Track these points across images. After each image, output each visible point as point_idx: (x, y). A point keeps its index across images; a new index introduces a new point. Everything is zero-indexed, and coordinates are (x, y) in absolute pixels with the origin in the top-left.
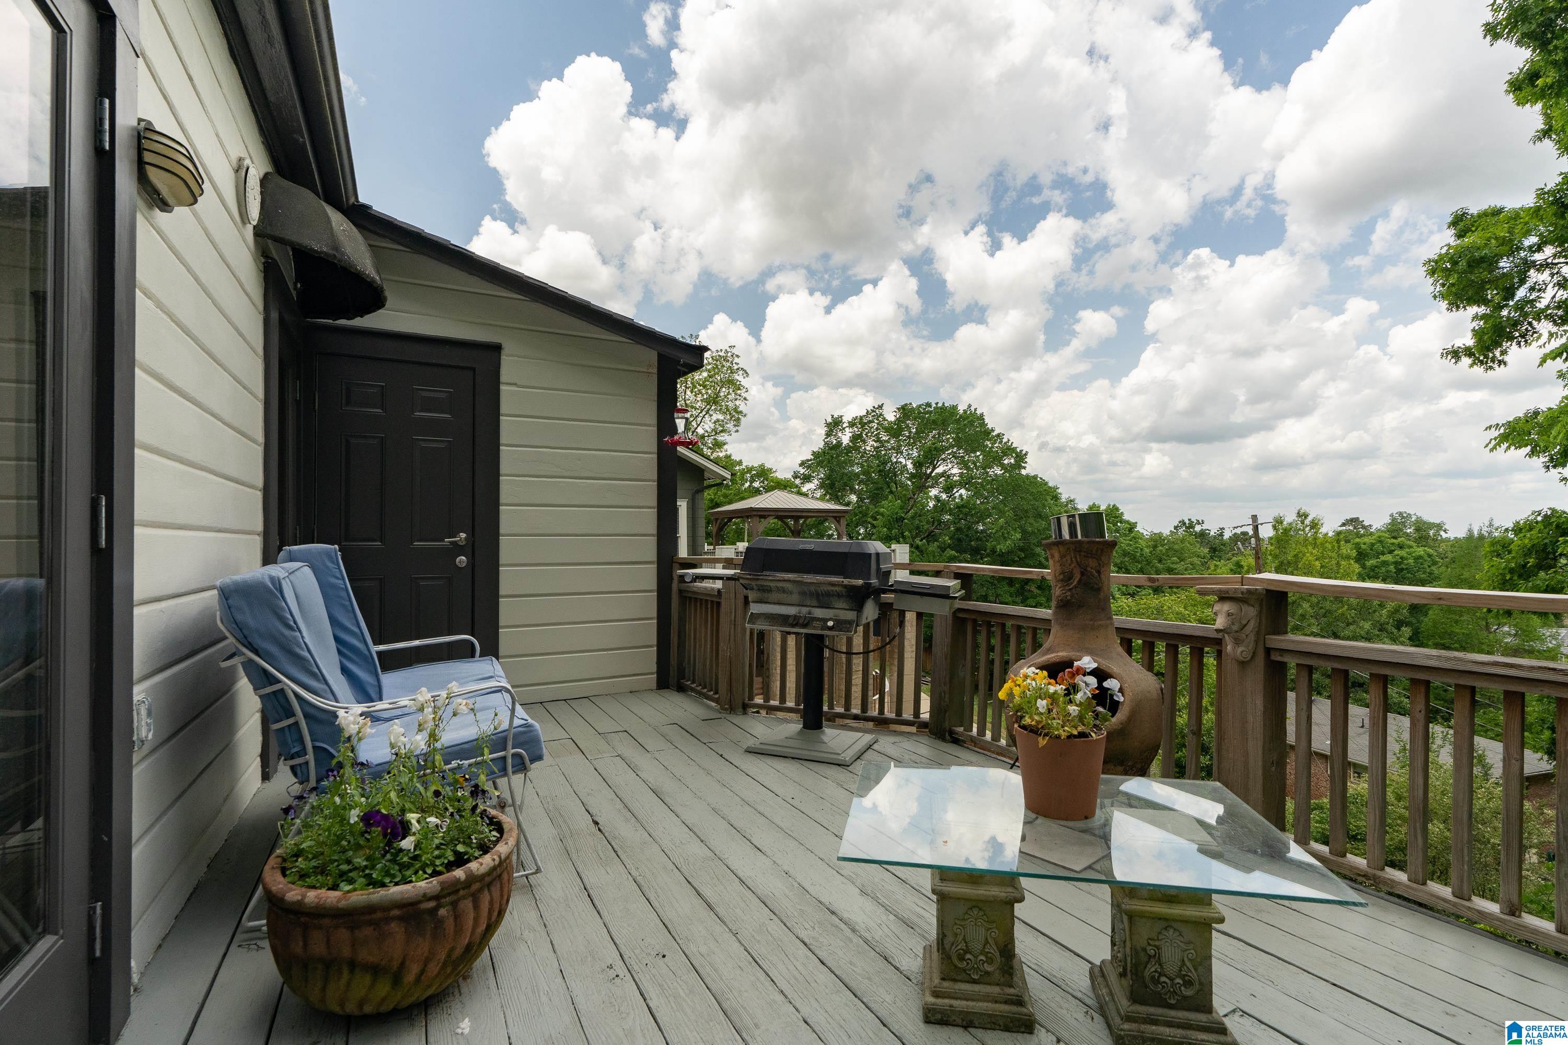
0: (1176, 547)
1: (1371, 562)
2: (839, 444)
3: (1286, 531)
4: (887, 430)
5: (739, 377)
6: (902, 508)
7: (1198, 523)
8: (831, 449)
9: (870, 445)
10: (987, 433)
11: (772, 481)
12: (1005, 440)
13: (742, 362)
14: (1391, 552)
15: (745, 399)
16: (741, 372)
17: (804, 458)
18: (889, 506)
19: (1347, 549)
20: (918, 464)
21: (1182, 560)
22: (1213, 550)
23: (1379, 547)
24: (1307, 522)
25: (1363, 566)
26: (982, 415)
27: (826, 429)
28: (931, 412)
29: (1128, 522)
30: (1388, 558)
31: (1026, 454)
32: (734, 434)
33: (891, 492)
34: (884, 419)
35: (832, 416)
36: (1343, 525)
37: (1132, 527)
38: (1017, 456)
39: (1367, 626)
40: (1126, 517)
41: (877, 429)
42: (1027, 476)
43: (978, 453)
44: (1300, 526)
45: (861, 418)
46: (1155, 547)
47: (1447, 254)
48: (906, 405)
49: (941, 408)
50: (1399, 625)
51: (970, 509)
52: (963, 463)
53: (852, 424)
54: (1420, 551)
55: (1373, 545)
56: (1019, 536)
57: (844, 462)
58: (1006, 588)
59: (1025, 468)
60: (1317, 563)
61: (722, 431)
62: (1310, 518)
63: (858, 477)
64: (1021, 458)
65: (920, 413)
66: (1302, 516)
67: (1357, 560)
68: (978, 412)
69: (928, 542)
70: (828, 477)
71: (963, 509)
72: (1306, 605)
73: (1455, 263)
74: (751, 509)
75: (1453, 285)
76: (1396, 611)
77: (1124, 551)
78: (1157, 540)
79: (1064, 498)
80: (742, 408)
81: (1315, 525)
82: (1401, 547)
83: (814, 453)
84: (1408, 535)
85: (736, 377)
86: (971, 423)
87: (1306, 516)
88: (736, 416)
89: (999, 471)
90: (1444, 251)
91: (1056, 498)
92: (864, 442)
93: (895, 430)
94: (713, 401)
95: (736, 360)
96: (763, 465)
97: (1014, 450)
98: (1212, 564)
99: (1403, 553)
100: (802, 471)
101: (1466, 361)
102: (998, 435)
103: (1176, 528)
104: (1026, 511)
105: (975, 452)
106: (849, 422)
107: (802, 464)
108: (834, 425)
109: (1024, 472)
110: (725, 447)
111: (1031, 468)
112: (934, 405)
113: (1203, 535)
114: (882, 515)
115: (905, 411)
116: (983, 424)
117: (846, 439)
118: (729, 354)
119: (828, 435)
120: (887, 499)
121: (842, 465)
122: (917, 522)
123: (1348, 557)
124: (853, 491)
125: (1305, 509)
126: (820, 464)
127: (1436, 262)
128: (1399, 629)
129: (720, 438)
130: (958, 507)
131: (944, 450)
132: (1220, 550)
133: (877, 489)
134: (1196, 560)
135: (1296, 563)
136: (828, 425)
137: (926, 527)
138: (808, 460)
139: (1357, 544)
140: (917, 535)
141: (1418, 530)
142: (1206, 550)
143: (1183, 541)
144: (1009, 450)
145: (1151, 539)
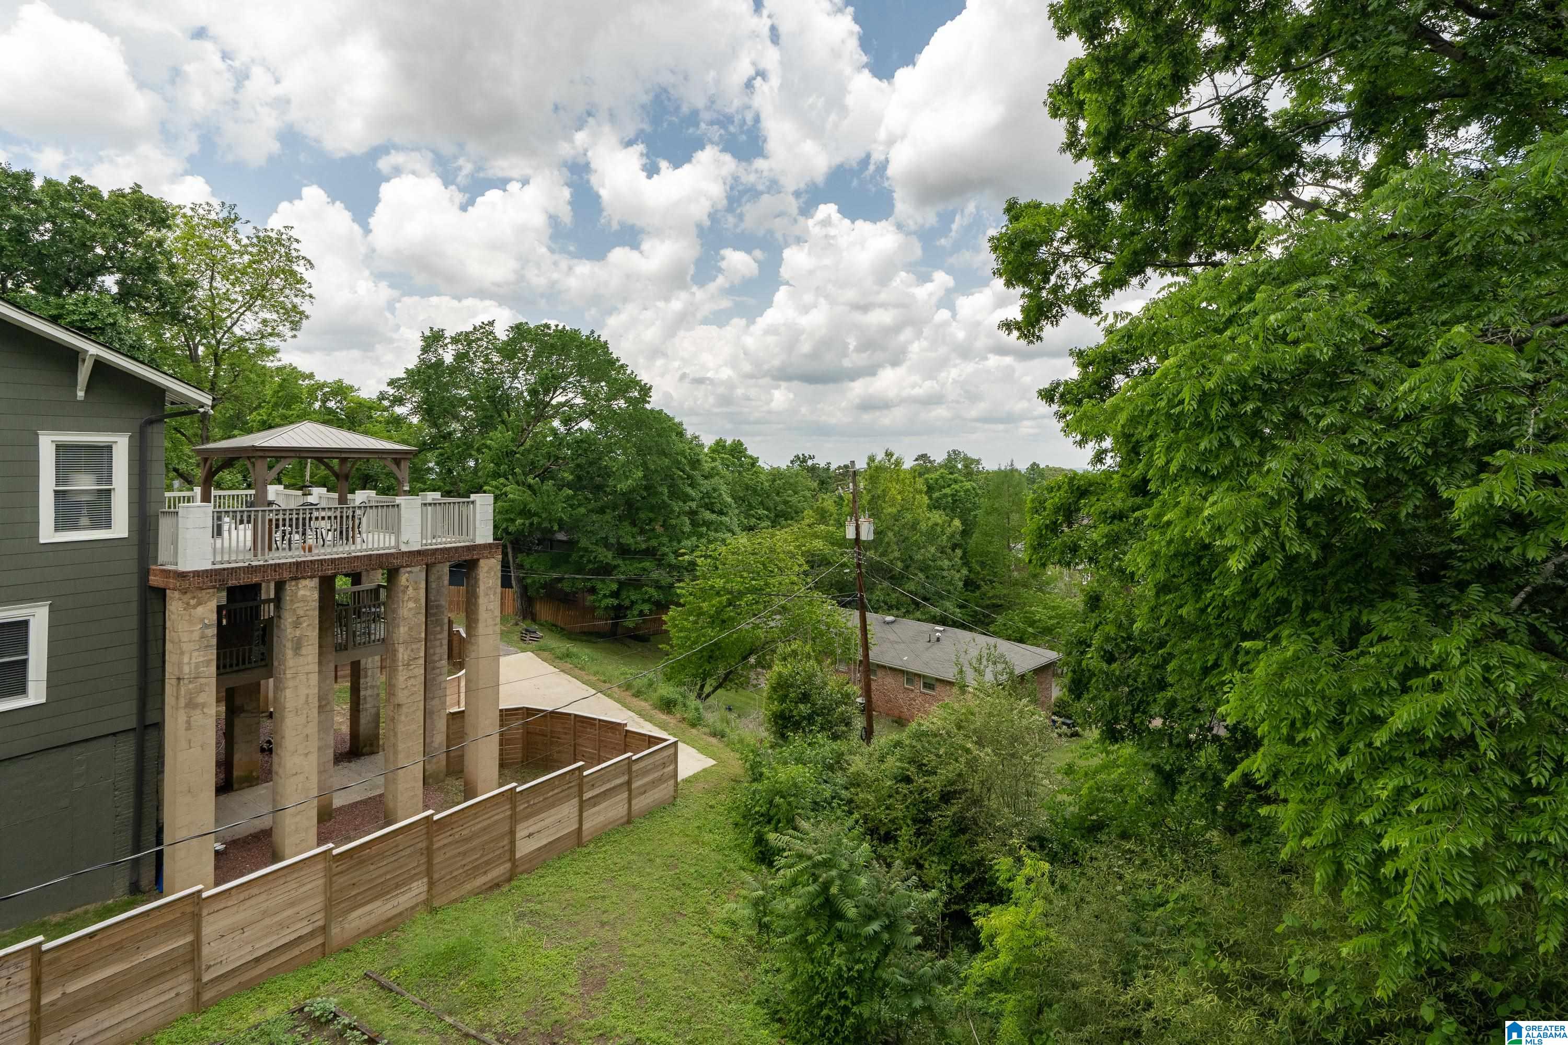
0: (792, 481)
1: (936, 495)
2: (440, 362)
3: (878, 469)
4: (499, 351)
5: (300, 268)
6: (513, 440)
7: (810, 458)
8: (429, 367)
9: (478, 366)
10: (612, 362)
11: (352, 401)
12: (628, 372)
13: (304, 249)
14: (949, 486)
15: (311, 296)
16: (302, 262)
17: (395, 376)
18: (499, 437)
19: (920, 484)
20: (533, 392)
21: (796, 493)
22: (822, 483)
23: (941, 482)
24: (893, 460)
25: (930, 498)
26: (606, 343)
27: (422, 343)
28: (549, 335)
29: (751, 457)
30: (947, 491)
31: (650, 388)
32: (289, 340)
33: (503, 422)
34: (495, 338)
35: (431, 329)
36: (916, 460)
37: (754, 462)
38: (641, 390)
39: (933, 549)
40: (749, 452)
41: (487, 348)
42: (652, 411)
43: (603, 384)
44: (887, 464)
45: (467, 334)
46: (774, 480)
47: (1006, 234)
48: (521, 324)
49: (561, 331)
50: (953, 548)
51: (590, 445)
52: (585, 394)
53: (455, 340)
54: (968, 485)
55: (937, 480)
56: (640, 474)
57: (447, 384)
58: (629, 528)
59: (649, 402)
60: (899, 497)
61: (271, 335)
62: (894, 457)
63: (465, 404)
64: (645, 391)
65: (536, 335)
66: (889, 454)
67: (927, 493)
68: (602, 339)
69: (542, 482)
70: (425, 401)
71: (584, 443)
72: (890, 534)
73: (1012, 243)
74: (254, 449)
75: (1010, 263)
76: (952, 536)
77: (747, 485)
78: (776, 474)
79: (689, 434)
80: (305, 306)
81: (898, 463)
82: (956, 481)
83: (407, 371)
84: (960, 471)
85: (295, 267)
86: (594, 350)
87: (891, 455)
88: (294, 317)
89: (622, 403)
90: (1004, 231)
91: (681, 434)
92: (472, 362)
93: (509, 350)
94: (259, 293)
95: (295, 245)
96: (340, 381)
97: (638, 383)
98: (821, 496)
99: (957, 487)
100: (391, 391)
101: (1016, 333)
102: (622, 366)
103: (792, 462)
104: (650, 448)
105: (599, 382)
106: (452, 338)
107: (392, 383)
108: (433, 339)
109: (648, 406)
110: (278, 355)
111: (655, 402)
112: (553, 328)
113: (813, 469)
114: (489, 448)
115: (519, 331)
116: (606, 352)
117: (448, 358)
118: (284, 237)
119: (425, 350)
120: (496, 429)
121: (445, 387)
122: (531, 456)
123: (921, 492)
124: (456, 417)
125: (892, 449)
126: (414, 385)
127: (998, 240)
128: (953, 550)
129: (269, 343)
130: (577, 442)
131: (564, 377)
132: (827, 483)
133: (486, 417)
134: (808, 494)
135: (885, 496)
136: (425, 338)
137: (541, 463)
138: (400, 379)
139: (926, 479)
140: (531, 472)
141: (966, 466)
142: (816, 484)
143: (797, 475)
144: (633, 382)
145: (770, 474)
